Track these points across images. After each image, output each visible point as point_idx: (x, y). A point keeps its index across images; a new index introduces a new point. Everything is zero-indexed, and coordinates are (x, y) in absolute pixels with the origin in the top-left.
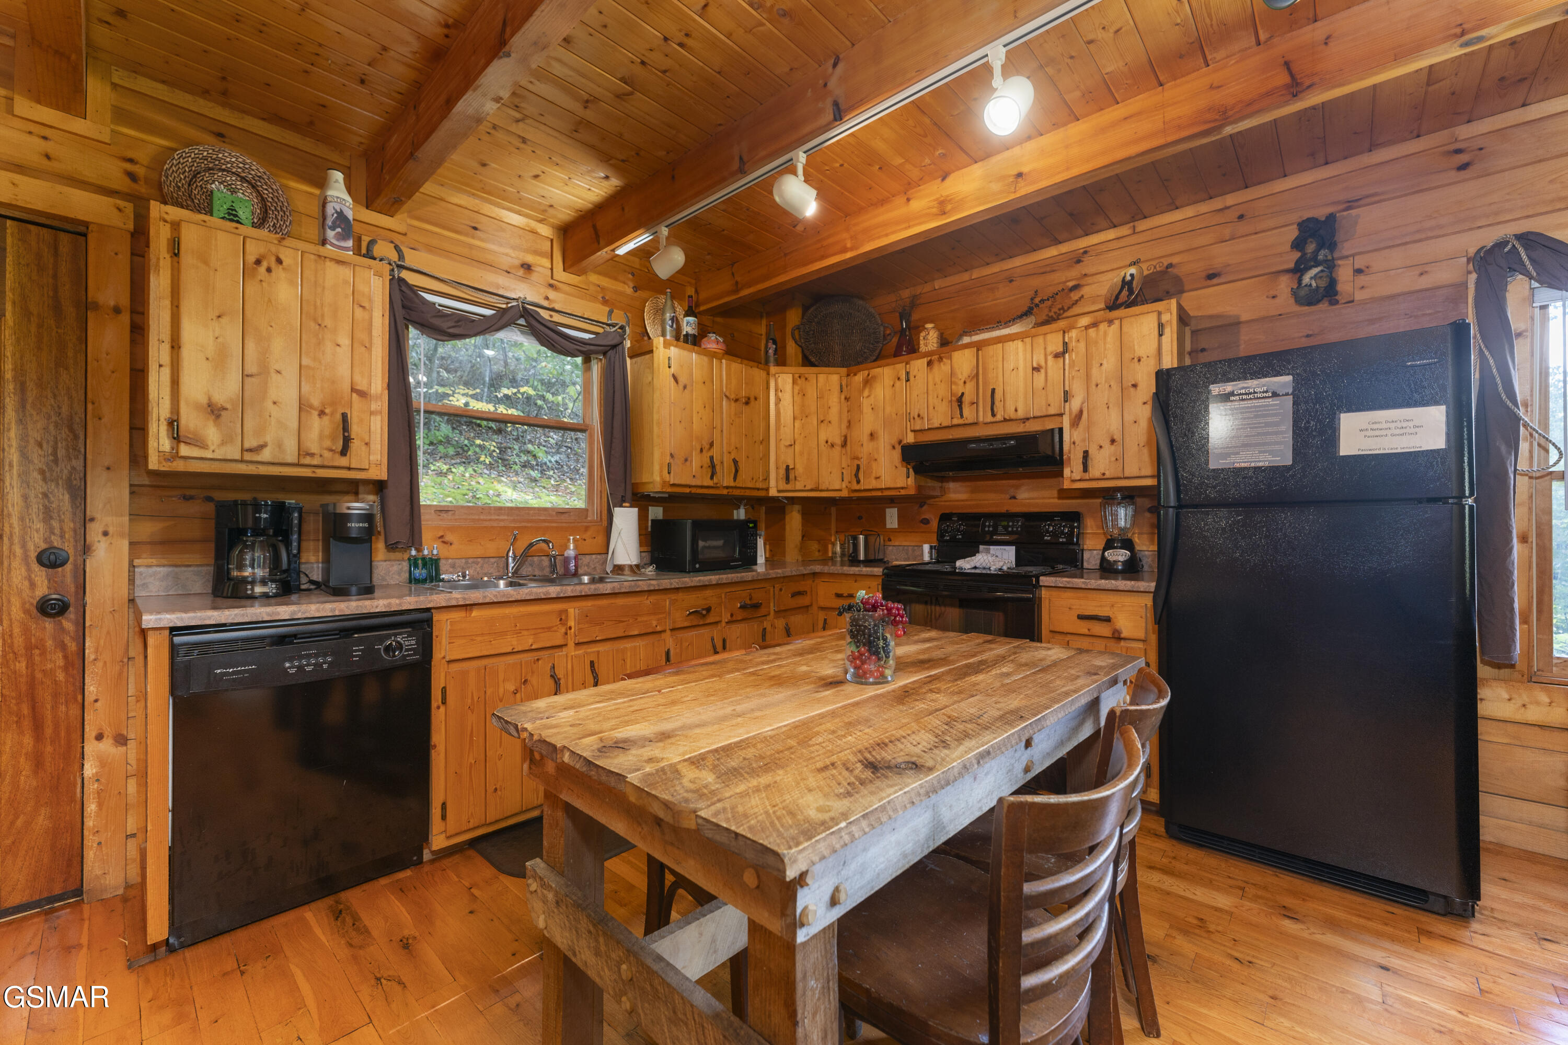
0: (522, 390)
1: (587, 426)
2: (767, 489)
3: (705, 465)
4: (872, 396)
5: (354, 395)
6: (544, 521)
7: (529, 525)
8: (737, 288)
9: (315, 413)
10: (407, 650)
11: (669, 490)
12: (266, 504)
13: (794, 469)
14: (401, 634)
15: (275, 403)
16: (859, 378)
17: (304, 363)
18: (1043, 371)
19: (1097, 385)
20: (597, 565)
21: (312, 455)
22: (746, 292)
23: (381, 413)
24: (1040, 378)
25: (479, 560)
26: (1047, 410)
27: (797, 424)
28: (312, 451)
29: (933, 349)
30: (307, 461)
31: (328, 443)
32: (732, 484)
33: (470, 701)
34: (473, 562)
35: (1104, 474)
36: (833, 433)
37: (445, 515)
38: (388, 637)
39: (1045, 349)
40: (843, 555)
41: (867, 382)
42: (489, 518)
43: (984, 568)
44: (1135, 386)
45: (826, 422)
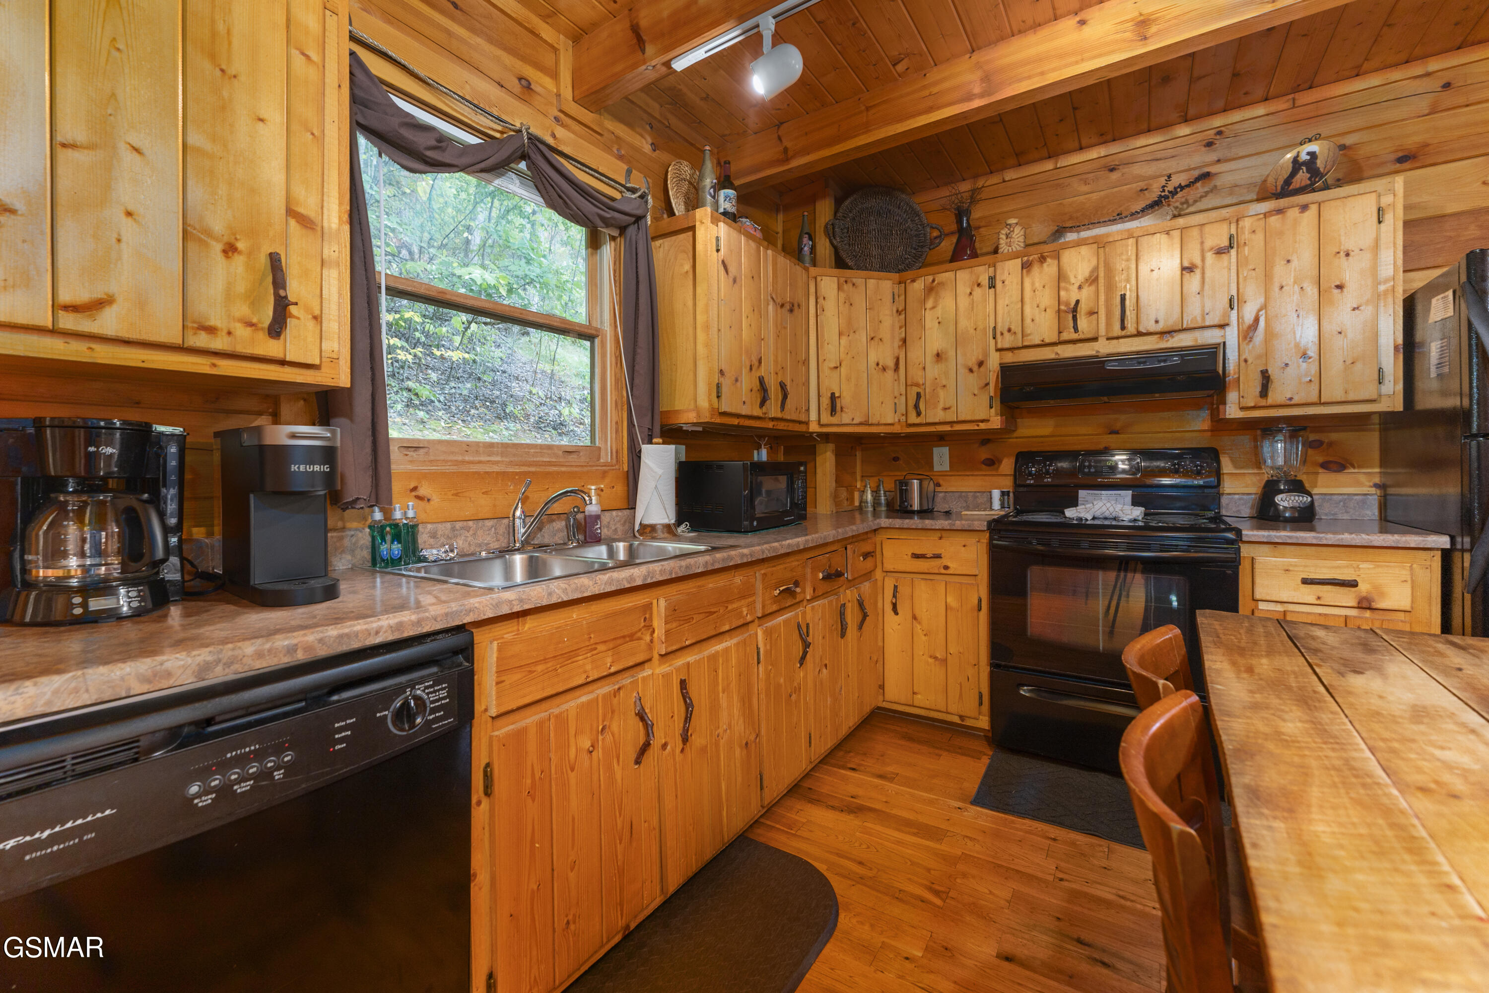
0: (407, 315)
1: (597, 330)
2: (807, 423)
3: (755, 389)
4: (939, 308)
5: (293, 222)
6: (550, 464)
7: (533, 469)
8: (786, 155)
9: (218, 247)
10: (433, 711)
11: (718, 420)
12: (111, 428)
13: (839, 397)
14: (421, 681)
15: (129, 214)
16: (918, 286)
17: (191, 141)
18: (1198, 272)
19: (1282, 287)
20: (618, 525)
21: (211, 330)
22: (795, 163)
23: (338, 265)
24: (1193, 282)
25: (471, 523)
26: (1203, 319)
27: (844, 341)
28: (212, 323)
29: (1019, 248)
30: (202, 340)
31: (242, 310)
32: (779, 415)
33: (529, 781)
34: (462, 528)
35: (1291, 399)
36: (885, 353)
37: (414, 454)
38: (400, 690)
39: (1202, 243)
40: (876, 503)
41: (930, 290)
42: (477, 459)
43: (1106, 518)
44: (1340, 287)
45: (876, 339)
